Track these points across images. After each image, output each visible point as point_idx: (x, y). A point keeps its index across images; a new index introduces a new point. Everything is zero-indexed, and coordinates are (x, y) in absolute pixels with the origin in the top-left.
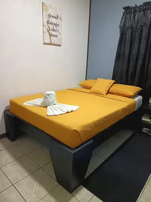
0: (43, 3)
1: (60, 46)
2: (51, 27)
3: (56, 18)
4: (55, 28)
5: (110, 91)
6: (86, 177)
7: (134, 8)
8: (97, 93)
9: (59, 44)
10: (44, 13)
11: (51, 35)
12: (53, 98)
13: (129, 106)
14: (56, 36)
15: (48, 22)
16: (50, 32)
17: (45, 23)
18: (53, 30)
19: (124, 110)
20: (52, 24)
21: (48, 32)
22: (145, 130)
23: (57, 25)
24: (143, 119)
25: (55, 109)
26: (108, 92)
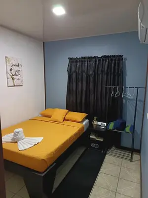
0: (6, 57)
1: (22, 86)
2: (14, 73)
3: (18, 65)
4: (17, 73)
5: (66, 118)
6: (53, 192)
7: (75, 59)
8: (56, 122)
9: (21, 84)
10: (8, 64)
11: (13, 79)
12: (22, 135)
13: (79, 130)
14: (18, 79)
15: (11, 70)
16: (13, 77)
17: (9, 71)
18: (16, 75)
19: (76, 134)
20: (14, 71)
21: (12, 77)
22: (93, 145)
23: (18, 71)
24: (91, 137)
25: (24, 144)
26: (64, 120)
